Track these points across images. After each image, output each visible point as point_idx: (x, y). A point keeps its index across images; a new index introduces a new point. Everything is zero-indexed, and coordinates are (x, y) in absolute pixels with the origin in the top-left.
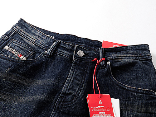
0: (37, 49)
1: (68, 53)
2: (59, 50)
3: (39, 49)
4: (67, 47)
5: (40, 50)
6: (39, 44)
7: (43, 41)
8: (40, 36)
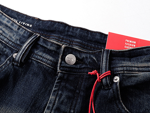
0: (3, 49)
1: (51, 58)
2: (36, 52)
3: (5, 49)
4: (48, 47)
5: (7, 50)
6: (5, 40)
7: (12, 35)
8: (9, 25)
